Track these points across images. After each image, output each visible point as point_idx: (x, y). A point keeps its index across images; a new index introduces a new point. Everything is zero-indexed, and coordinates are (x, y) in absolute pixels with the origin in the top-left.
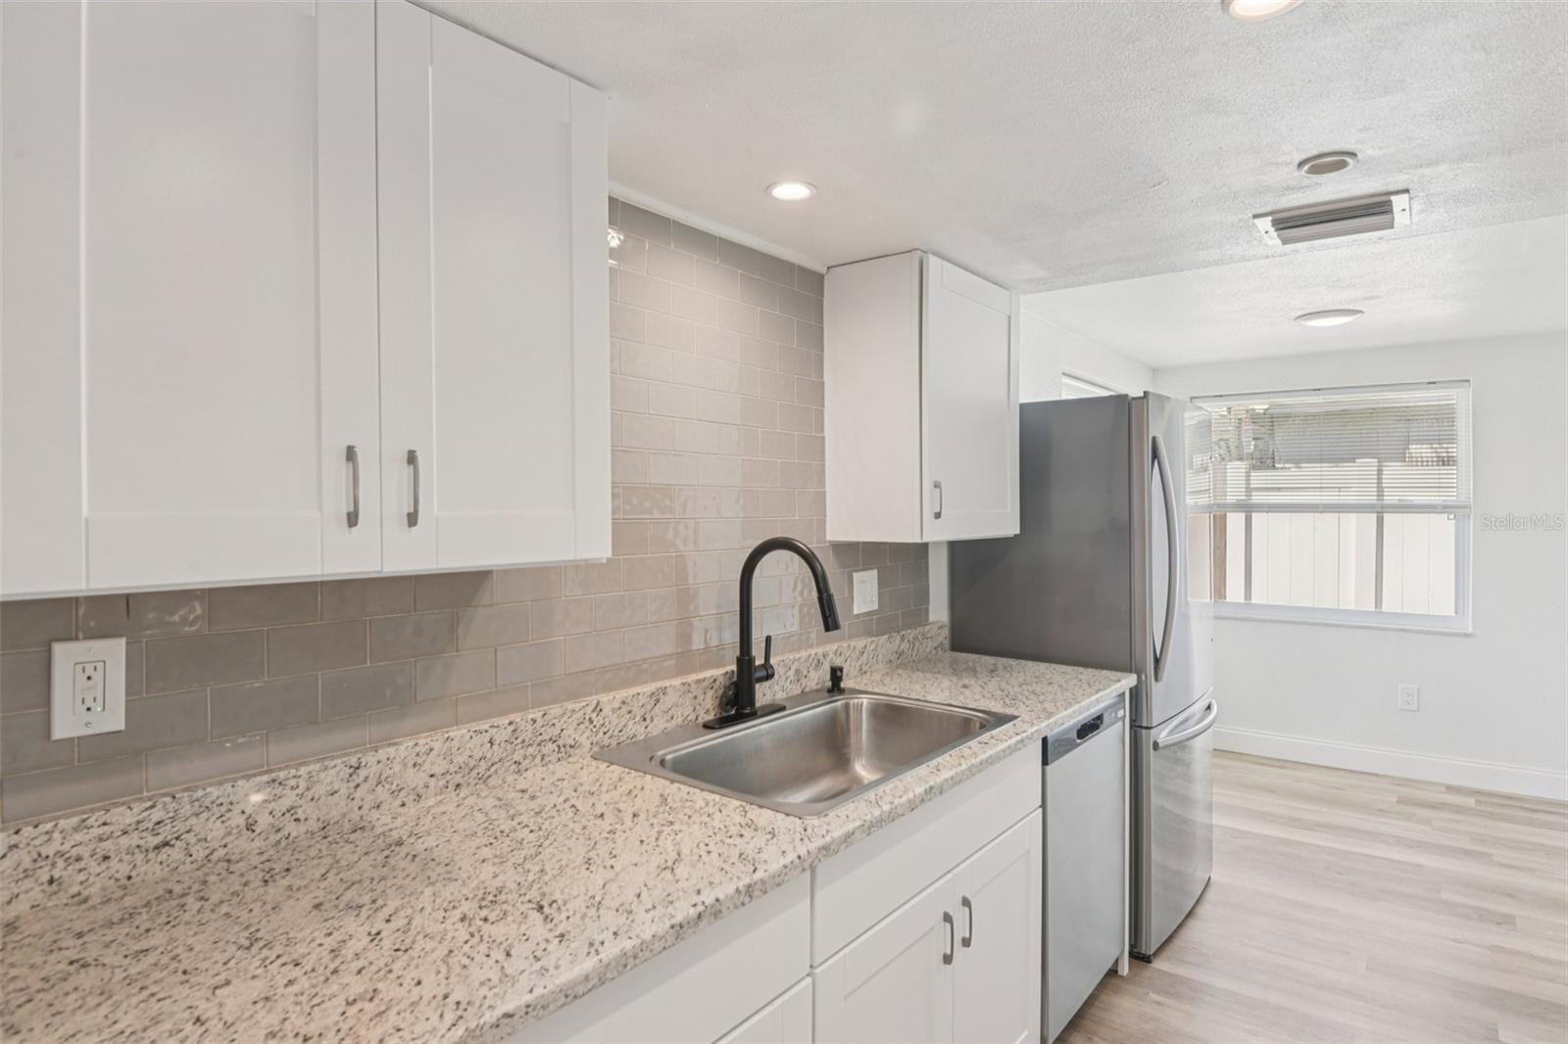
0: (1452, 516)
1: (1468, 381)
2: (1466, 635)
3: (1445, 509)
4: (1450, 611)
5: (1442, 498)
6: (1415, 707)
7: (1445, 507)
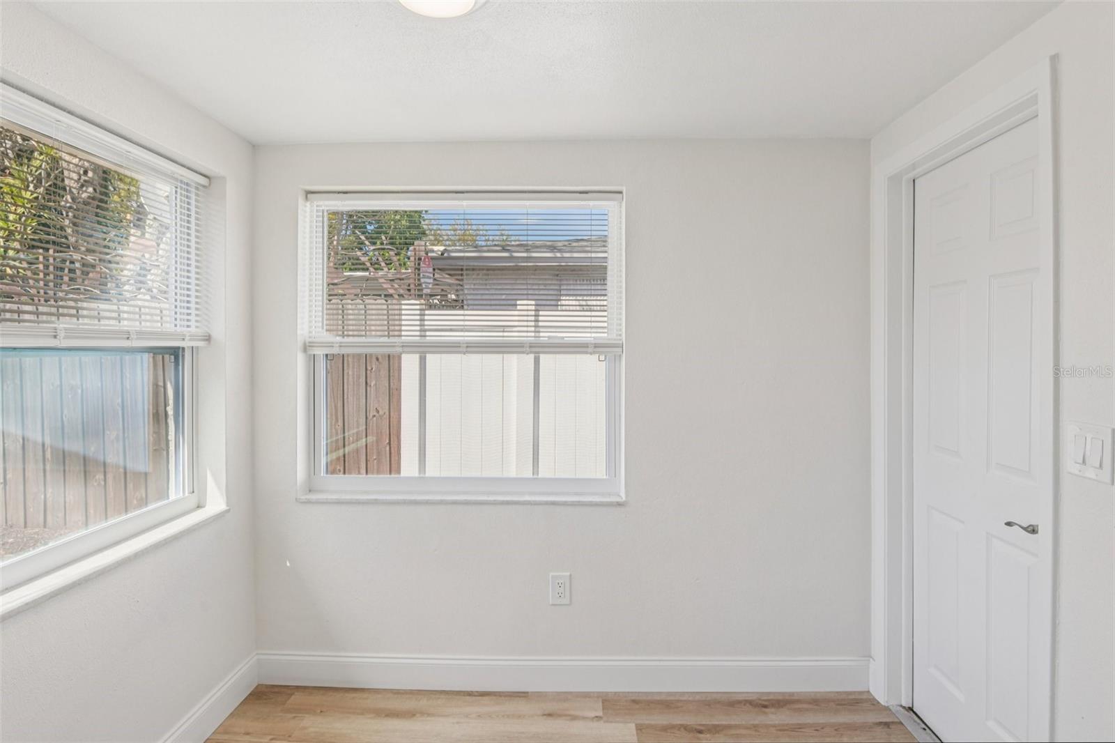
0: (602, 358)
1: (621, 192)
2: (619, 504)
3: (595, 348)
4: (601, 474)
5: (593, 335)
6: (566, 601)
7: (596, 346)
